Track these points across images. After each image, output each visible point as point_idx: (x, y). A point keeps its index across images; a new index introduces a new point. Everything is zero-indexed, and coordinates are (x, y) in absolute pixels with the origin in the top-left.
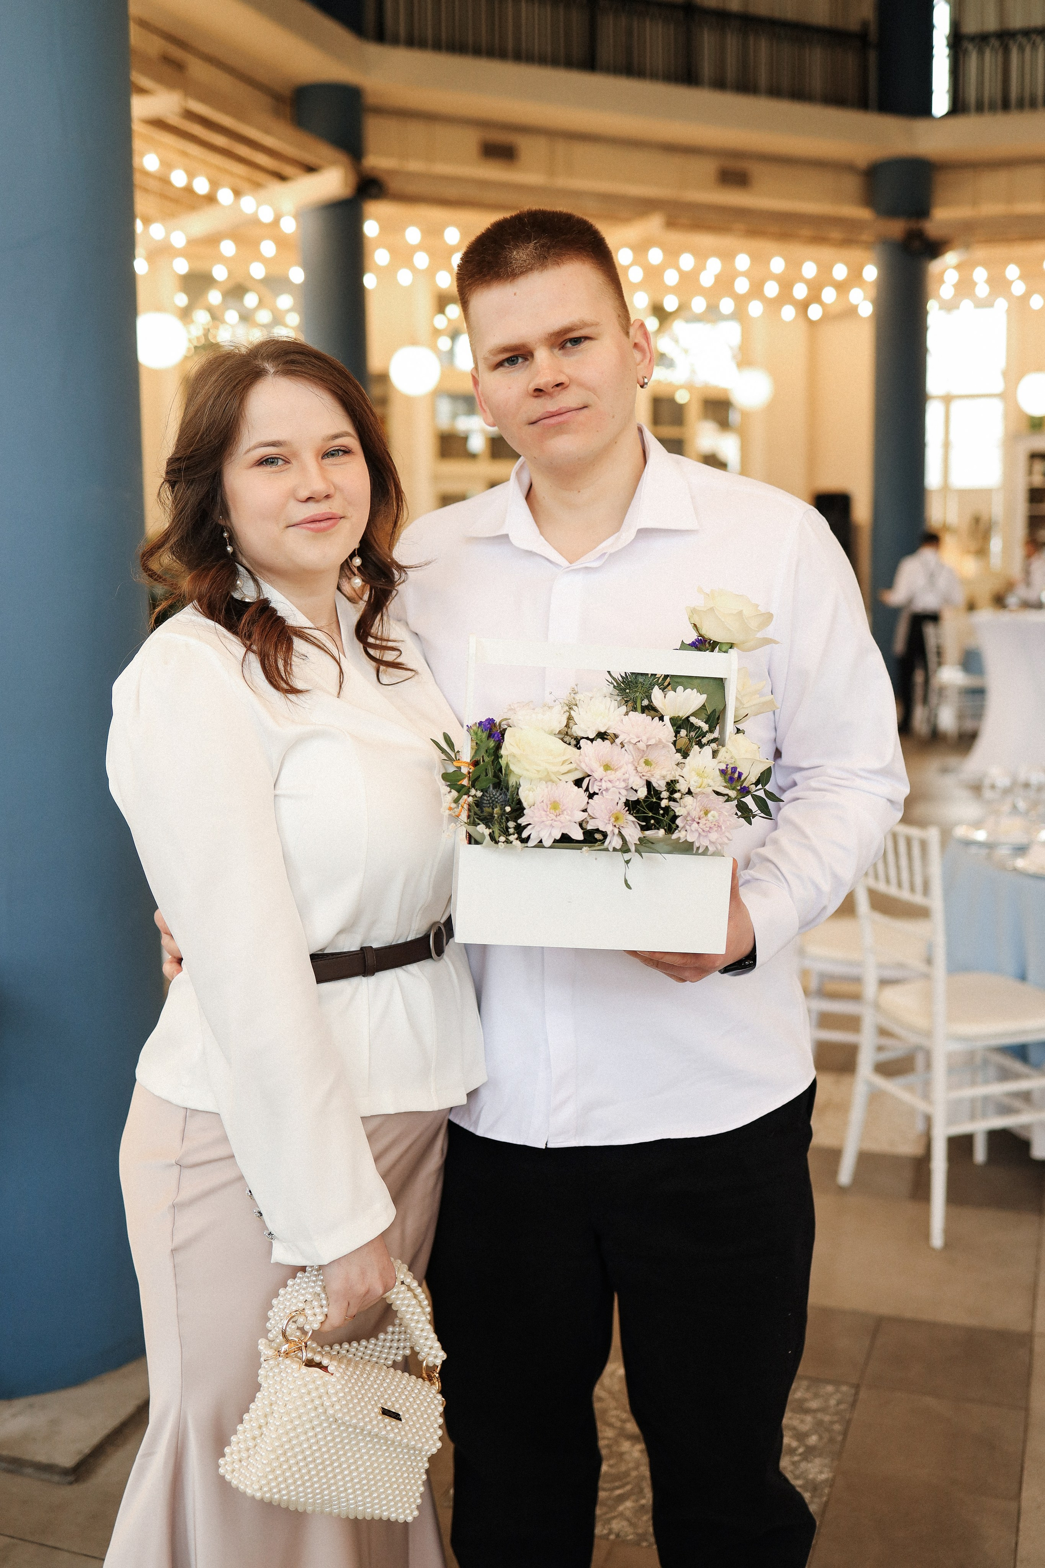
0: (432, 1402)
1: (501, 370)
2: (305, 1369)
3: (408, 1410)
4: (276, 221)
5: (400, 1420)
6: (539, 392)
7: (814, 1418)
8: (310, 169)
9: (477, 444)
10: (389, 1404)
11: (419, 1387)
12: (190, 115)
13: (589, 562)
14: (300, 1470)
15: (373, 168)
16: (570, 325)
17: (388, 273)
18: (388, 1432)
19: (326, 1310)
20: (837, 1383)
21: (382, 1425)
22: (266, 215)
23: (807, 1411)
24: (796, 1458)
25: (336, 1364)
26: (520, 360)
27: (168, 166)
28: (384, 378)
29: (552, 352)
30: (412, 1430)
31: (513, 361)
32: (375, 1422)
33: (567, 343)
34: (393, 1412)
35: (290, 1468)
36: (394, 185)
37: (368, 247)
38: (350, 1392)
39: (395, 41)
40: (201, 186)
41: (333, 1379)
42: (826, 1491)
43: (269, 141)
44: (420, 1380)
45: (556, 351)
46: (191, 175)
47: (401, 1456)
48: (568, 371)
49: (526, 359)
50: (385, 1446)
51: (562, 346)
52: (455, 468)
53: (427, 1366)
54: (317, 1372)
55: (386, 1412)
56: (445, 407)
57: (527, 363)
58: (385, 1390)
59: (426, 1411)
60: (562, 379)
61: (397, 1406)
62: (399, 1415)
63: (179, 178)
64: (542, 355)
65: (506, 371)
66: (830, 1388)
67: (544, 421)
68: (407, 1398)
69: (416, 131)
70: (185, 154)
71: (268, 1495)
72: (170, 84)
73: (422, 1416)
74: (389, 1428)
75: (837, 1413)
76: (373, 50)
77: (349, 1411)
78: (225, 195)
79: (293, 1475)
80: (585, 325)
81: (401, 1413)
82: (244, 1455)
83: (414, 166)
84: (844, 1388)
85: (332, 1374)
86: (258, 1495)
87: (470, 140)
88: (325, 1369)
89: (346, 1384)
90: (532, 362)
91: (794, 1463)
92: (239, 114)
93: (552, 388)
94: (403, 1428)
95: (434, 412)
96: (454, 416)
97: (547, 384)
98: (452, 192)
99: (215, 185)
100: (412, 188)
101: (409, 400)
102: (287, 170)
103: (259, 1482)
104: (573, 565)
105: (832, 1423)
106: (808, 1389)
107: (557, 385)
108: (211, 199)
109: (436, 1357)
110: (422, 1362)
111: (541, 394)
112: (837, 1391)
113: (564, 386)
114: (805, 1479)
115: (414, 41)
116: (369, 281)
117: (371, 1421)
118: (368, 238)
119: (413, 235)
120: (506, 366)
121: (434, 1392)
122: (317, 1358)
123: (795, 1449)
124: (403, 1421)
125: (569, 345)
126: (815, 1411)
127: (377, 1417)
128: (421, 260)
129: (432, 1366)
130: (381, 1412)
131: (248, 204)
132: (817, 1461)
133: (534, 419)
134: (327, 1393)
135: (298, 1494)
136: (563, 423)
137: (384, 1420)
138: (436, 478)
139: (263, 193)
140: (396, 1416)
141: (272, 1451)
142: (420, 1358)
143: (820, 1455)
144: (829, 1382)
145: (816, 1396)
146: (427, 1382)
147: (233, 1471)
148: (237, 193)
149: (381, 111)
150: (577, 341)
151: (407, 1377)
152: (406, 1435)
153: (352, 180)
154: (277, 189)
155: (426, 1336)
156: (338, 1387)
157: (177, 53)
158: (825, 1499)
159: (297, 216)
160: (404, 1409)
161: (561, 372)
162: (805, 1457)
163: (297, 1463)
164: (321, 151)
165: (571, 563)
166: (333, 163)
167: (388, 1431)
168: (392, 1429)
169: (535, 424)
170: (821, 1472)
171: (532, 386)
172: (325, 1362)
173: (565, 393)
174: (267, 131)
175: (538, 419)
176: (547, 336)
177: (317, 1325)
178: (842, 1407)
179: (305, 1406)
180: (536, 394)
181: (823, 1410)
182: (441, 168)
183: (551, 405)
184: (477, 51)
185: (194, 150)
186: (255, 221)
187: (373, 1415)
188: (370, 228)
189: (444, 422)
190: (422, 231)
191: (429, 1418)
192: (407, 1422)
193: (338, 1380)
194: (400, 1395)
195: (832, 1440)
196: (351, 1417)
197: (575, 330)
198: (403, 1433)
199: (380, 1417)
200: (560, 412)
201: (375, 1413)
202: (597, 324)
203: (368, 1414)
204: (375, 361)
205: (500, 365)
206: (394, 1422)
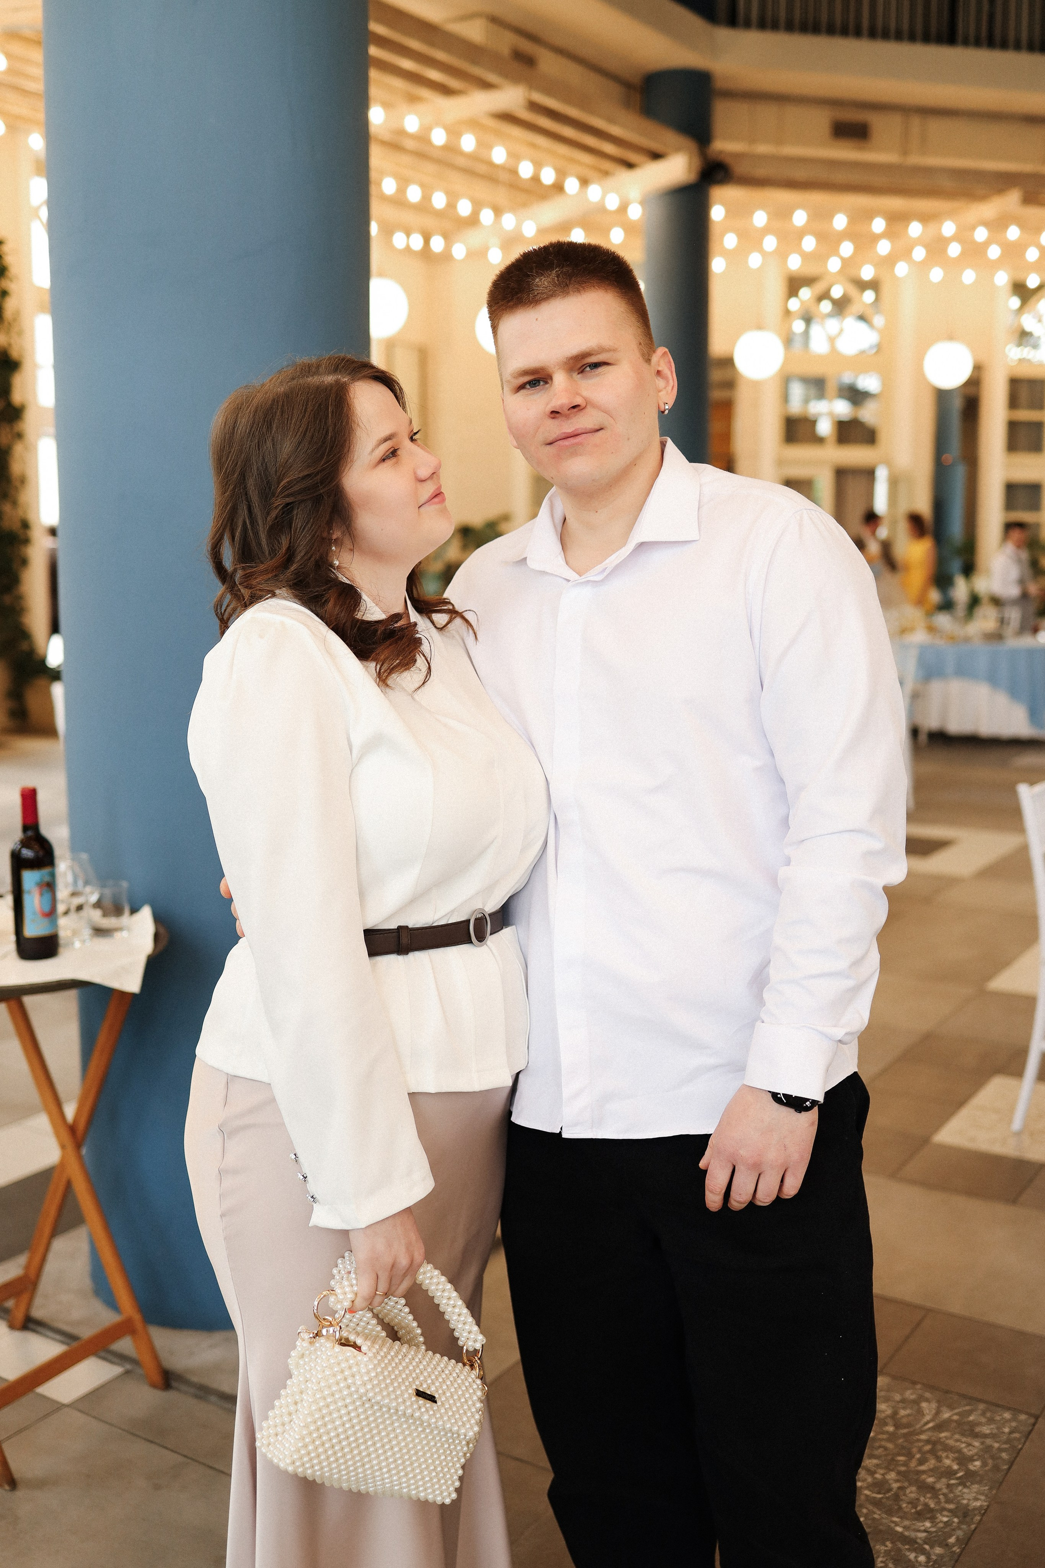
0: (471, 1386)
1: (523, 392)
2: (338, 1348)
3: (444, 1393)
4: (623, 208)
5: (436, 1402)
6: (555, 414)
7: (982, 1443)
8: (656, 156)
9: (825, 428)
10: (425, 1386)
11: (458, 1371)
12: (534, 106)
13: (593, 576)
14: (333, 1447)
15: (721, 152)
16: (588, 350)
17: (737, 257)
18: (422, 1414)
19: (356, 1289)
20: (1016, 1411)
21: (415, 1406)
22: (612, 202)
23: (976, 1436)
24: (953, 1482)
25: (369, 1344)
26: (542, 383)
27: (514, 156)
28: (728, 362)
29: (571, 376)
30: (448, 1413)
31: (535, 384)
32: (408, 1403)
33: (586, 367)
34: (428, 1394)
35: (323, 1444)
36: (740, 169)
37: (715, 231)
38: (382, 1372)
39: (747, 25)
40: (548, 176)
41: (366, 1359)
42: (978, 1518)
43: (615, 130)
44: (460, 1364)
45: (575, 375)
46: (538, 166)
47: (438, 1438)
48: (585, 393)
49: (546, 383)
50: (421, 1427)
51: (581, 371)
52: (801, 452)
53: (467, 1350)
54: (350, 1351)
55: (420, 1394)
56: (797, 391)
57: (547, 386)
58: (422, 1373)
59: (463, 1395)
60: (578, 401)
61: (433, 1389)
62: (434, 1397)
63: (526, 170)
64: (560, 379)
65: (527, 393)
66: (1007, 1415)
67: (561, 442)
68: (444, 1381)
69: (767, 113)
70: (533, 146)
71: (300, 1470)
72: (515, 79)
73: (459, 1399)
74: (423, 1410)
75: (1007, 1441)
76: (724, 34)
77: (381, 1390)
78: (572, 185)
79: (326, 1451)
80: (602, 350)
81: (437, 1396)
82: (280, 1429)
83: (762, 149)
84: (1023, 1417)
85: (365, 1354)
86: (290, 1469)
87: (821, 120)
88: (358, 1348)
89: (379, 1364)
90: (551, 386)
91: (949, 1486)
92: (583, 103)
93: (569, 410)
94: (439, 1410)
95: (785, 398)
96: (806, 401)
97: (562, 406)
98: (800, 174)
99: (562, 174)
100: (761, 172)
101: (756, 385)
102: (632, 157)
103: (291, 1456)
104: (582, 577)
105: (1000, 1450)
106: (983, 1414)
107: (574, 407)
108: (558, 188)
109: (475, 1341)
110: (463, 1347)
111: (557, 415)
112: (1014, 1419)
113: (581, 408)
114: (958, 1502)
115: (766, 23)
116: (717, 265)
117: (404, 1401)
118: (714, 221)
119: (760, 218)
120: (527, 389)
121: (473, 1376)
122: (352, 1338)
123: (956, 1472)
124: (439, 1403)
125: (588, 369)
126: (986, 1436)
127: (411, 1398)
128: (770, 243)
129: (472, 1350)
130: (415, 1394)
131: (594, 192)
132: (975, 1487)
133: (551, 439)
134: (360, 1372)
135: (331, 1470)
136: (577, 444)
137: (418, 1401)
138: (780, 462)
139: (611, 182)
140: (432, 1399)
141: (304, 1427)
142: (460, 1343)
143: (979, 1483)
144: (1008, 1409)
145: (991, 1421)
146: (468, 1367)
147: (269, 1444)
148: (584, 182)
149: (731, 95)
150: (596, 365)
151: (446, 1361)
152: (442, 1417)
153: (697, 163)
154: (624, 177)
155: (463, 1321)
156: (370, 1367)
157: (526, 46)
158: (973, 1527)
159: (642, 203)
160: (440, 1392)
161: (578, 394)
162: (962, 1482)
163: (330, 1440)
164: (669, 137)
165: (580, 576)
166: (678, 150)
167: (422, 1412)
168: (427, 1411)
169: (551, 445)
170: (976, 1499)
171: (550, 408)
172: (359, 1342)
173: (581, 414)
174: (611, 120)
175: (555, 440)
176: (565, 360)
177: (348, 1303)
178: (1017, 1435)
179: (338, 1383)
180: (552, 416)
181: (993, 1436)
182: (790, 150)
183: (568, 427)
184: (831, 30)
185: (542, 141)
186: (601, 209)
187: (406, 1396)
188: (717, 213)
189: (796, 407)
190: (768, 214)
191: (466, 1401)
192: (443, 1404)
193: (370, 1359)
194: (436, 1377)
195: (996, 1468)
196: (383, 1397)
197: (593, 354)
198: (438, 1415)
199: (414, 1399)
200: (576, 433)
201: (409, 1394)
202: (614, 350)
203: (402, 1395)
204: (717, 345)
205: (522, 387)
206: (429, 1404)
